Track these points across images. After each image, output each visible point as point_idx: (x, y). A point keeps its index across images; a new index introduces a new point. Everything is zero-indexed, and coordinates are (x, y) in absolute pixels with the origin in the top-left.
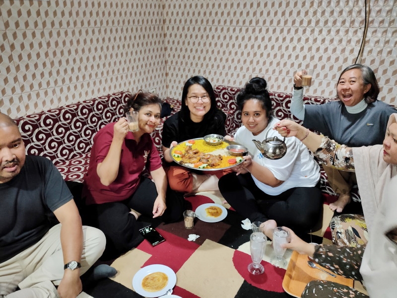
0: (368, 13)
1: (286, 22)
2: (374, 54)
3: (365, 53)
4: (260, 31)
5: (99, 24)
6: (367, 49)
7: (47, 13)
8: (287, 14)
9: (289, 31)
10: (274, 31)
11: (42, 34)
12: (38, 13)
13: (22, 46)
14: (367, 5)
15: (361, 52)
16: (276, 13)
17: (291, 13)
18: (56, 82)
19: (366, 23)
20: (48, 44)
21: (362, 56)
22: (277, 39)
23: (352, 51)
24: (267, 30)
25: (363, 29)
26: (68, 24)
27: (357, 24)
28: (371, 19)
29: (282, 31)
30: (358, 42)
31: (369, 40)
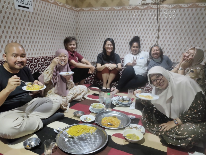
0: (159, 27)
1: (128, 29)
2: (162, 42)
3: (159, 41)
4: (118, 33)
5: (51, 25)
6: (159, 40)
7: (31, 17)
8: (129, 26)
9: (130, 33)
10: (124, 33)
11: (29, 25)
12: (28, 17)
13: (21, 29)
14: (159, 24)
15: (157, 41)
16: (124, 26)
17: (130, 26)
18: (32, 46)
19: (159, 30)
20: (31, 30)
21: (158, 42)
22: (125, 36)
23: (154, 41)
24: (121, 33)
25: (158, 32)
26: (39, 23)
27: (155, 31)
28: (160, 29)
29: (127, 33)
30: (156, 37)
31: (160, 37)
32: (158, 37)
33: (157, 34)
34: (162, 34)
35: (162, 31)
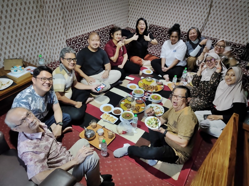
0: (212, 2)
2: (212, 18)
15: (208, 17)
28: (212, 5)
30: (207, 13)
31: (211, 13)
32: (209, 13)
33: (208, 9)
34: (213, 10)
35: (214, 7)
